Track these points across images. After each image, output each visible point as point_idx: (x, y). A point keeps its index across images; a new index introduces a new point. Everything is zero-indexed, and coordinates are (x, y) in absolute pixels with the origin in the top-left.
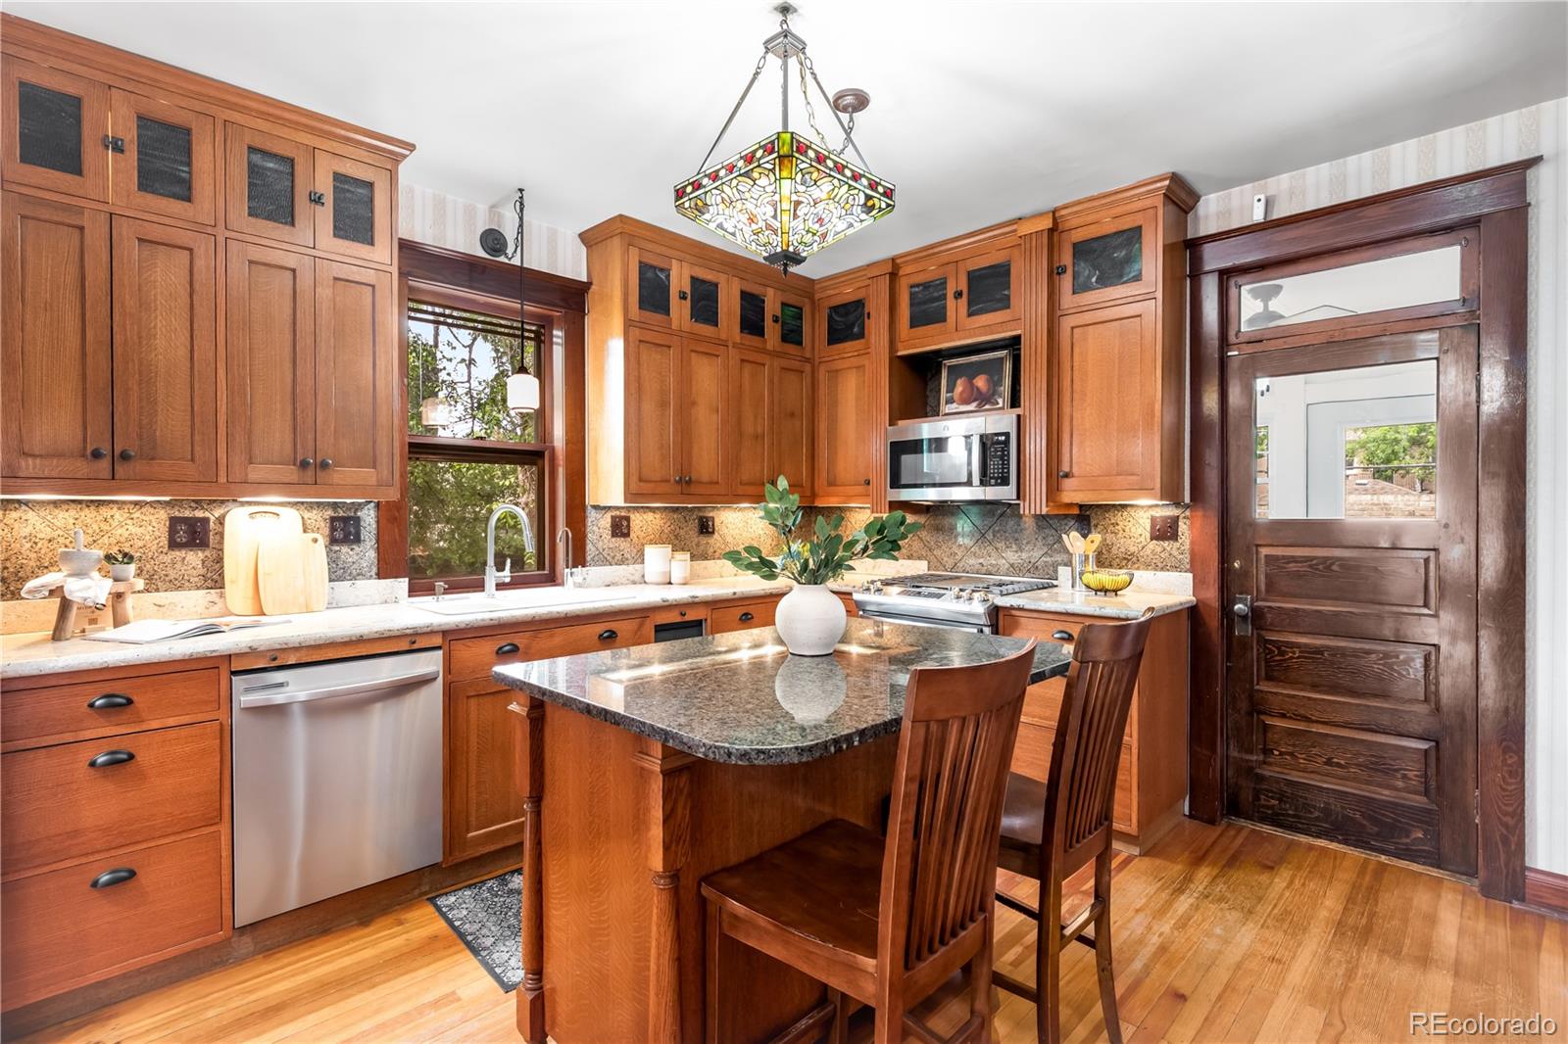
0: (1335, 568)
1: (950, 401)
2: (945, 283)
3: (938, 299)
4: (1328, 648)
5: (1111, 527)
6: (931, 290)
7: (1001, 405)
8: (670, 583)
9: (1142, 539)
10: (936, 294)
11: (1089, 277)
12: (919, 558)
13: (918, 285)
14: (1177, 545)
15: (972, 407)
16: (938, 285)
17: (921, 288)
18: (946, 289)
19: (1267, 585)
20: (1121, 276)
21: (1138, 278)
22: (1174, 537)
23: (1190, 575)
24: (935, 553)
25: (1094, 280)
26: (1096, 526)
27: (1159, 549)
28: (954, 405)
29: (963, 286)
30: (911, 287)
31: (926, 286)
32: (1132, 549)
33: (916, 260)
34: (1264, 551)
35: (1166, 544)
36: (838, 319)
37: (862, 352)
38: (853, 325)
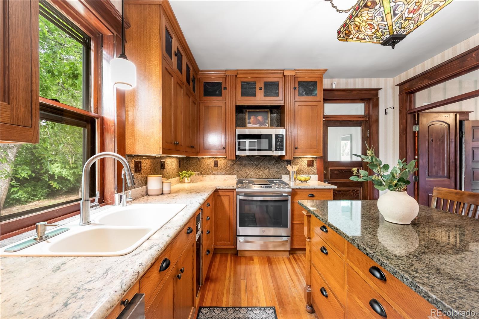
0: (344, 172)
1: (249, 123)
2: (256, 84)
3: (253, 88)
4: (342, 190)
5: (297, 163)
6: (250, 85)
7: (267, 126)
8: (162, 194)
9: (305, 166)
10: (251, 87)
11: (303, 92)
12: (233, 175)
13: (244, 82)
14: (313, 167)
15: (257, 126)
16: (252, 84)
17: (245, 83)
18: (255, 85)
19: (330, 177)
20: (312, 94)
21: (316, 95)
22: (313, 166)
23: (317, 175)
24: (239, 172)
25: (304, 93)
26: (292, 163)
27: (309, 169)
28: (251, 124)
29: (262, 86)
30: (242, 82)
31: (248, 83)
32: (302, 169)
33: (245, 73)
34: (330, 168)
35: (311, 167)
36: (209, 87)
37: (220, 101)
38: (216, 91)
